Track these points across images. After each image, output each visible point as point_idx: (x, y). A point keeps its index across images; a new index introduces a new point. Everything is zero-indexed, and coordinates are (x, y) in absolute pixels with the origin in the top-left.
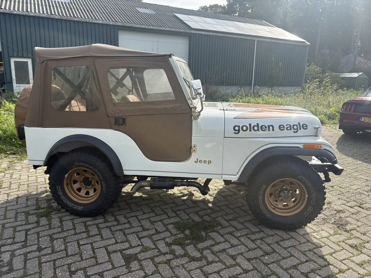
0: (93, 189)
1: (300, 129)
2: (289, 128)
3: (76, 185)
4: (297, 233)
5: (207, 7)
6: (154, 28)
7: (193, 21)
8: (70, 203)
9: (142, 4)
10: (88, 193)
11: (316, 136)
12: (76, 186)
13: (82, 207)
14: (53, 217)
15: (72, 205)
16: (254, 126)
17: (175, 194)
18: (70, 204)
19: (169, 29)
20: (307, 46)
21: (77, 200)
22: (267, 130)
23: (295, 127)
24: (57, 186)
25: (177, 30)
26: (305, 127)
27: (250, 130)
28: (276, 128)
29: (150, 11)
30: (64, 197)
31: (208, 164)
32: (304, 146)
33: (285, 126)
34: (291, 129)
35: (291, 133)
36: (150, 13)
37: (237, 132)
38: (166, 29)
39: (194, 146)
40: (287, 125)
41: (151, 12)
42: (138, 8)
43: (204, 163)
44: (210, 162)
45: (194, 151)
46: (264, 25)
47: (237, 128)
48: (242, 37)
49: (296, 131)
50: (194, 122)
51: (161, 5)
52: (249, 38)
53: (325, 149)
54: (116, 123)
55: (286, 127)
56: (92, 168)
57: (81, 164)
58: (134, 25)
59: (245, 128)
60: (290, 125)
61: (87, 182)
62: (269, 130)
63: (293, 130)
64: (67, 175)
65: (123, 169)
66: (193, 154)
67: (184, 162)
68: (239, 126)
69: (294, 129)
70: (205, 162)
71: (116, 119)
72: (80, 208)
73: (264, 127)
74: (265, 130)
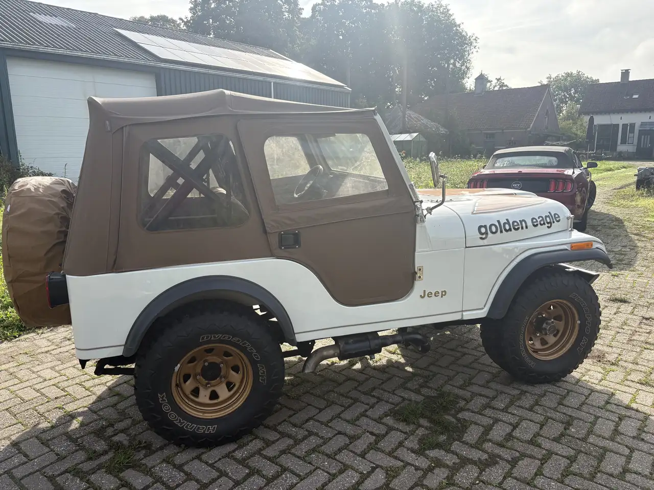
0: (224, 386)
1: (553, 222)
2: (542, 223)
3: (188, 382)
4: (566, 382)
5: (146, 19)
6: (84, 55)
7: (156, 45)
8: (188, 425)
9: (40, 6)
10: (214, 395)
12: (189, 385)
13: (216, 426)
14: (150, 465)
15: (194, 426)
16: (505, 224)
17: (335, 363)
18: (189, 427)
19: (115, 58)
20: (347, 93)
21: (201, 414)
22: (520, 228)
23: (548, 220)
24: (159, 395)
25: (132, 61)
26: (557, 218)
27: (501, 232)
28: (530, 223)
29: (62, 21)
30: (174, 414)
31: (442, 297)
32: (572, 247)
33: (537, 219)
34: (544, 224)
35: (544, 230)
36: (65, 25)
37: (484, 236)
38: (110, 58)
39: (420, 270)
40: (539, 217)
41: (66, 23)
42: (34, 13)
43: (436, 296)
44: (444, 293)
45: (420, 277)
46: (275, 57)
47: (483, 230)
48: (250, 77)
49: (549, 225)
50: (418, 226)
51: (81, 11)
52: (261, 78)
53: (597, 248)
54: (281, 244)
55: (539, 220)
56: (239, 341)
57: (215, 337)
58: (42, 49)
59: (494, 229)
60: (542, 217)
61: (212, 373)
62: (522, 228)
63: (547, 225)
64: (179, 365)
65: (295, 332)
66: (417, 284)
67: (401, 301)
68: (485, 227)
69: (548, 223)
70: (436, 294)
71: (280, 236)
72: (212, 429)
73: (516, 224)
74: (518, 228)
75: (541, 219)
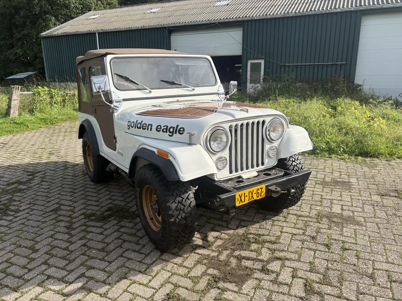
1: (176, 133)
2: (165, 130)
11: (190, 144)
16: (138, 124)
22: (146, 129)
23: (171, 130)
26: (182, 131)
27: (135, 128)
28: (154, 128)
32: (158, 152)
33: (162, 126)
34: (166, 132)
35: (166, 135)
37: (129, 127)
40: (164, 126)
44: (122, 155)
47: (129, 124)
49: (171, 134)
54: (94, 112)
55: (163, 128)
60: (167, 127)
62: (148, 129)
63: (168, 133)
65: (99, 150)
67: (115, 151)
69: (170, 132)
71: (94, 108)
73: (145, 125)
74: (145, 129)
75: (165, 127)
